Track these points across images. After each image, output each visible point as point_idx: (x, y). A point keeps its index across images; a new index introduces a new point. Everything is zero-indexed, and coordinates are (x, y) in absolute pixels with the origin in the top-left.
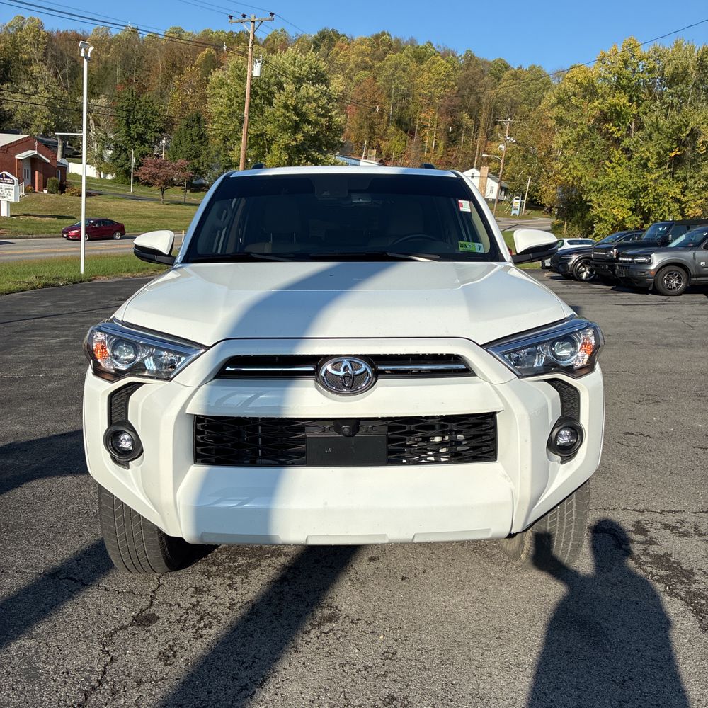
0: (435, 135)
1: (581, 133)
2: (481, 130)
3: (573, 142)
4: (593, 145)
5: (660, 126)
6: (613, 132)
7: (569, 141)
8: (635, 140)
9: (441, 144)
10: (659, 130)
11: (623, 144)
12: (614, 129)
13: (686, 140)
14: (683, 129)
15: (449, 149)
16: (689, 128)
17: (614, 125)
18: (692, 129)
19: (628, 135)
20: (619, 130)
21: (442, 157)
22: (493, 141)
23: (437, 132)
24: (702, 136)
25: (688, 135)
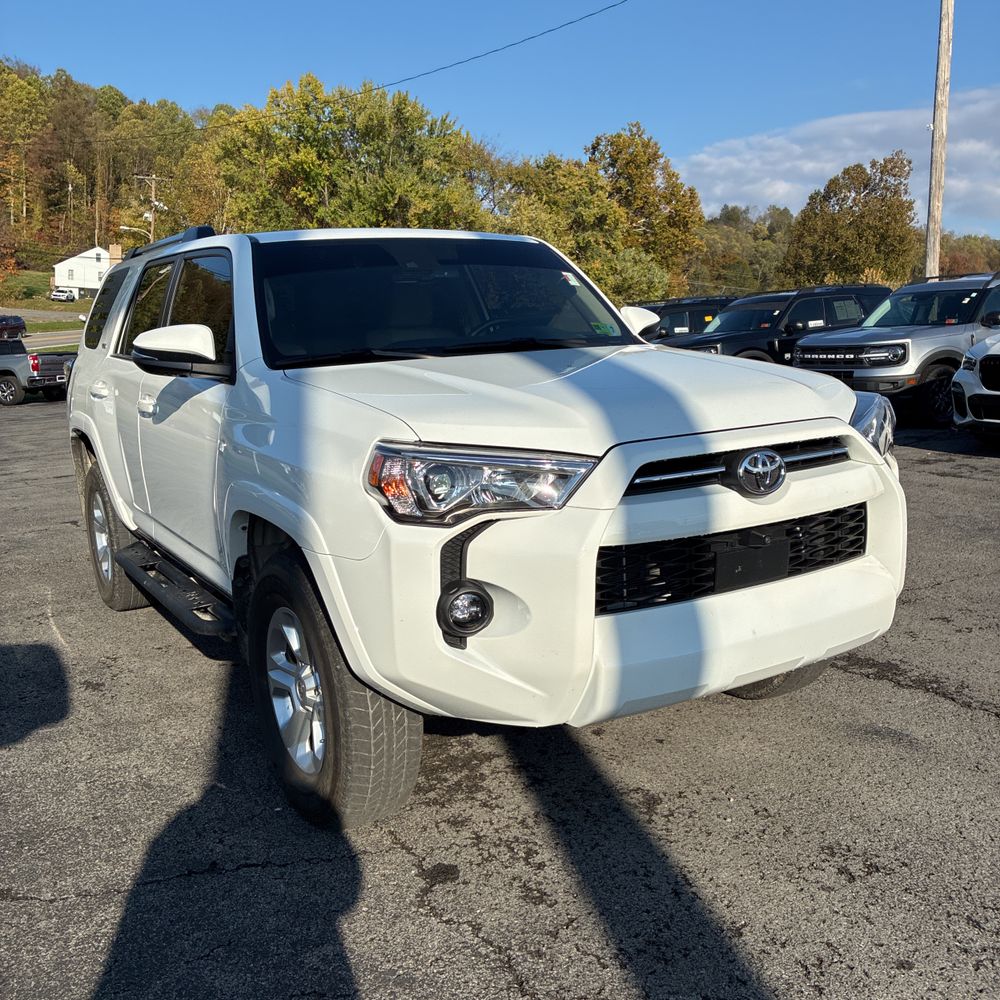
0: (25, 196)
1: (261, 198)
2: (98, 190)
3: (251, 210)
4: (278, 216)
5: (361, 193)
6: (304, 199)
7: (246, 208)
8: (332, 209)
9: (38, 210)
10: (360, 197)
11: (318, 215)
12: (303, 194)
13: (394, 211)
14: (390, 198)
15: (51, 218)
16: (397, 197)
17: (304, 189)
18: (400, 198)
19: (321, 203)
20: (310, 196)
21: (41, 229)
22: (120, 206)
23: (27, 192)
24: (413, 208)
25: (396, 205)
